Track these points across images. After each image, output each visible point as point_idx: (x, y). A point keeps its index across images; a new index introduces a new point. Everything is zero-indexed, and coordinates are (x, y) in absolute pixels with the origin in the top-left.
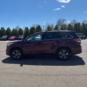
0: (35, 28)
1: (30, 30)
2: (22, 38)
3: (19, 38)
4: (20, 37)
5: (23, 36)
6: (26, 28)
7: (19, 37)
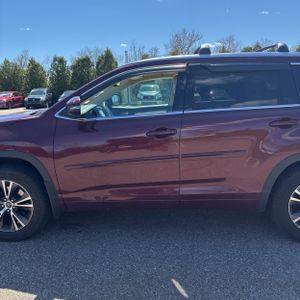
0: (94, 60)
1: (73, 67)
2: (43, 98)
3: (30, 100)
4: (34, 94)
5: (45, 91)
6: (55, 59)
7: (30, 96)
